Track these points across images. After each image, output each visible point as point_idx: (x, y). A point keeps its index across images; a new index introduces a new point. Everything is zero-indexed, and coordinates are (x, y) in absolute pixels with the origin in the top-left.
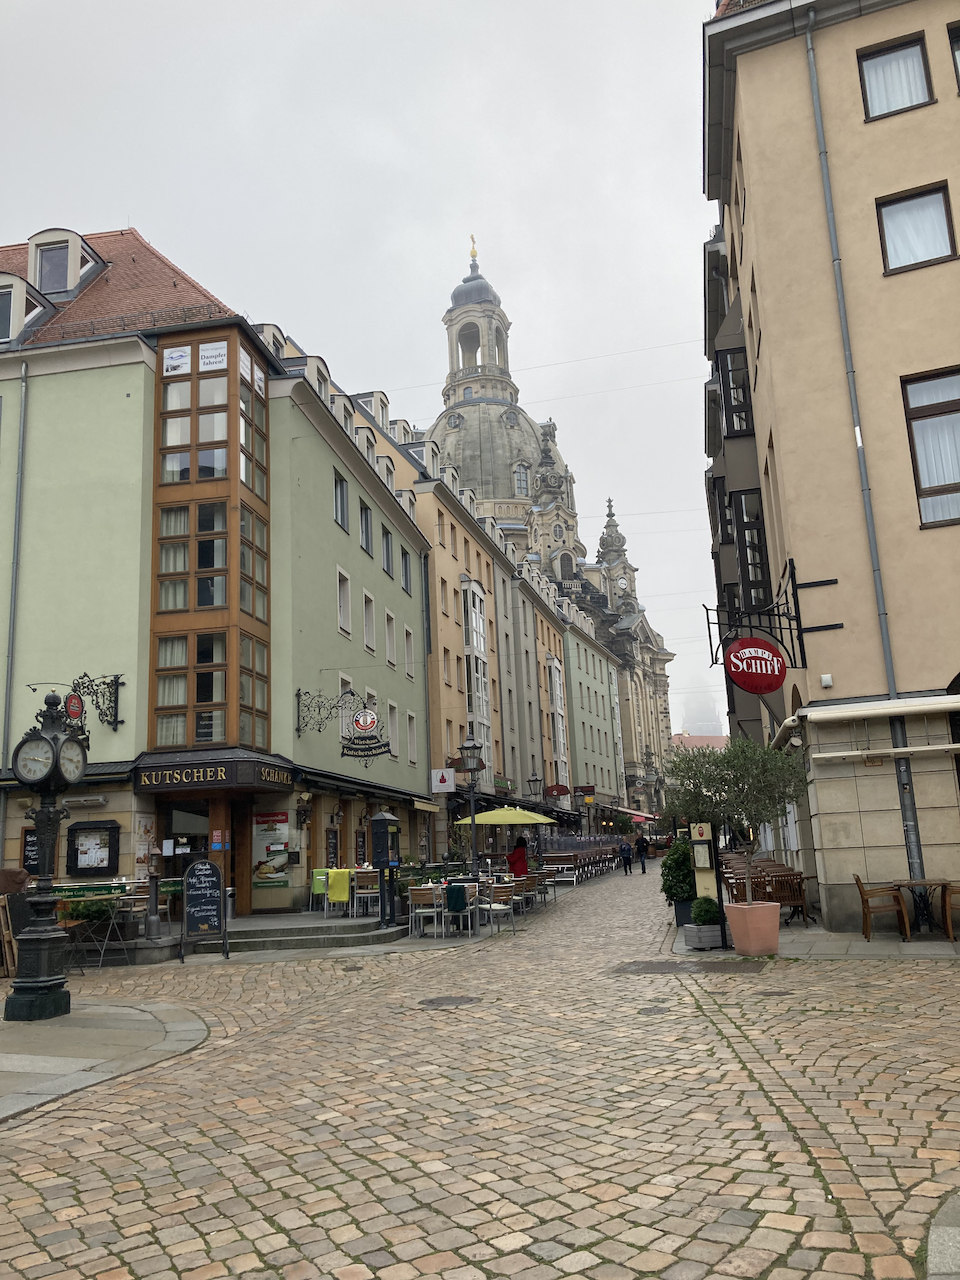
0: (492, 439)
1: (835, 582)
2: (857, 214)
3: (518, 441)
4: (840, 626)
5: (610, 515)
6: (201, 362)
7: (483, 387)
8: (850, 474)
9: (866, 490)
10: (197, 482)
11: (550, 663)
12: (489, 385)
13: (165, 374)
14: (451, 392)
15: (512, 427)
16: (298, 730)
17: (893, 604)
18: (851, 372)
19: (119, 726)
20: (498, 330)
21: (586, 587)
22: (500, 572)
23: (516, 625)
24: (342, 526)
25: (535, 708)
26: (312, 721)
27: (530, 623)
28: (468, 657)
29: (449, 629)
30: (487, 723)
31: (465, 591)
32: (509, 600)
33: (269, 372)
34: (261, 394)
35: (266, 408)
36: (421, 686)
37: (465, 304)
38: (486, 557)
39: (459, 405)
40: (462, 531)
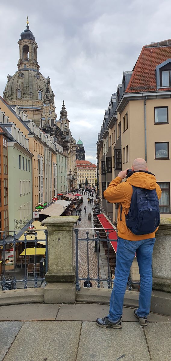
0: (32, 82)
2: (150, 144)
5: (64, 105)
7: (30, 65)
12: (31, 65)
14: (20, 65)
15: (38, 79)
16: (15, 229)
20: (34, 48)
21: (58, 128)
22: (45, 148)
23: (48, 160)
24: (20, 169)
25: (51, 179)
26: (18, 227)
27: (51, 157)
28: (39, 177)
29: (36, 172)
30: (43, 192)
31: (39, 160)
32: (47, 155)
33: (8, 139)
34: (6, 146)
35: (7, 149)
36: (31, 193)
37: (25, 39)
38: (43, 147)
39: (22, 70)
40: (38, 143)
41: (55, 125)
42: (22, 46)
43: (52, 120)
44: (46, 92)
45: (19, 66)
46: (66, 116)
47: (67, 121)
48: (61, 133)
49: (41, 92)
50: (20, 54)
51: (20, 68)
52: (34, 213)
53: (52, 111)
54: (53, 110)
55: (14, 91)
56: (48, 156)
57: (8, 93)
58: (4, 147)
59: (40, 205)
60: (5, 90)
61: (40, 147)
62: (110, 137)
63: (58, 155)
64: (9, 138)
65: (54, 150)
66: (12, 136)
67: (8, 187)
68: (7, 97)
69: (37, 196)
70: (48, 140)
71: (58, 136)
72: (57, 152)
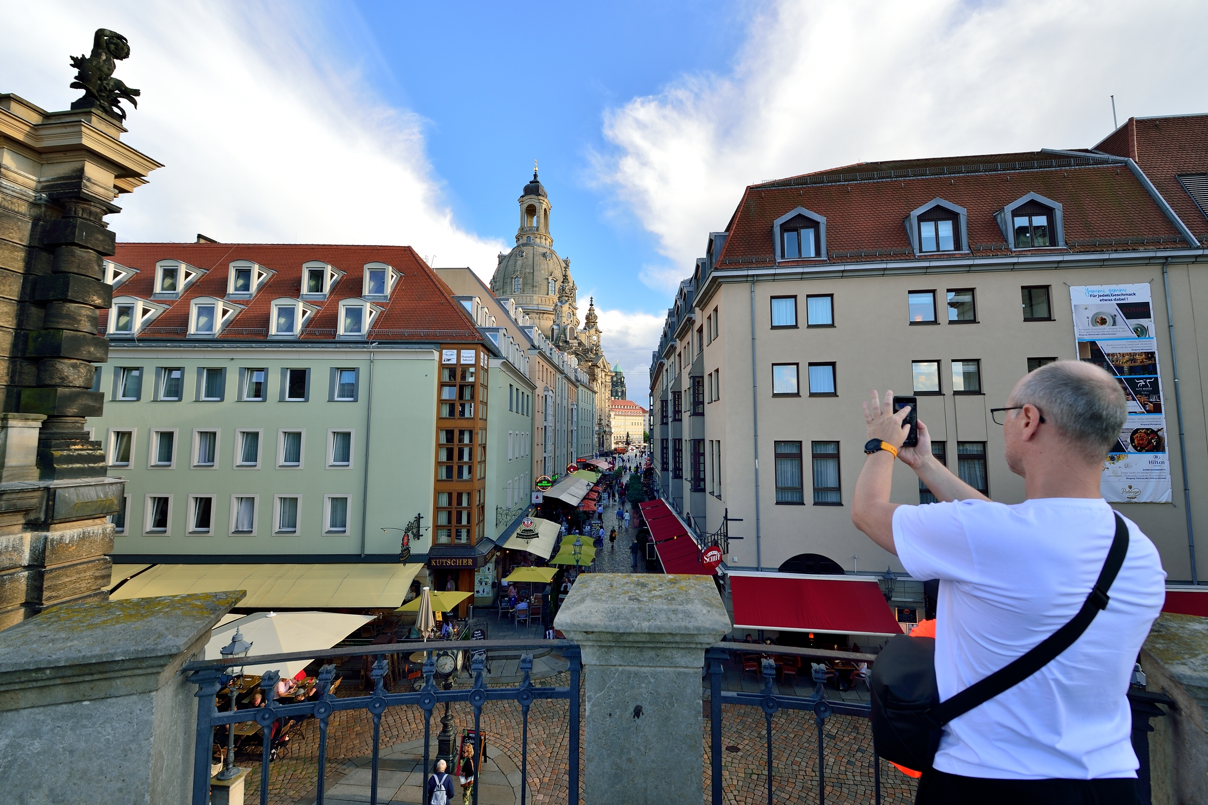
0: (539, 266)
1: (742, 520)
2: (763, 367)
3: (552, 267)
4: (742, 538)
5: (591, 305)
6: (462, 359)
7: (536, 237)
8: (753, 477)
9: (757, 486)
10: (459, 419)
11: (572, 407)
12: (539, 237)
13: (443, 362)
14: (520, 238)
15: (549, 260)
16: (496, 525)
17: (761, 535)
18: (756, 436)
19: (420, 537)
21: (580, 344)
22: (558, 376)
23: (562, 397)
24: (511, 410)
25: (566, 431)
26: (503, 521)
27: (566, 391)
28: (545, 427)
29: (539, 417)
30: (551, 455)
31: (546, 396)
32: (560, 387)
33: (490, 354)
34: (486, 367)
35: (487, 372)
36: (529, 456)
37: (530, 194)
38: (553, 372)
39: (524, 245)
40: (546, 366)
41: (576, 338)
42: (525, 205)
43: (572, 330)
44: (563, 282)
45: (518, 239)
46: (595, 323)
47: (596, 331)
48: (586, 351)
49: (553, 282)
50: (522, 220)
51: (521, 242)
52: (534, 495)
53: (572, 313)
54: (573, 311)
55: (509, 281)
56: (562, 390)
57: (498, 284)
58: (483, 368)
59: (545, 480)
60: (494, 278)
61: (549, 373)
62: (680, 355)
63: (581, 388)
64: (493, 353)
65: (573, 378)
66: (498, 348)
67: (486, 444)
68: (497, 290)
69: (539, 462)
70: (563, 362)
71: (580, 357)
72: (578, 384)
